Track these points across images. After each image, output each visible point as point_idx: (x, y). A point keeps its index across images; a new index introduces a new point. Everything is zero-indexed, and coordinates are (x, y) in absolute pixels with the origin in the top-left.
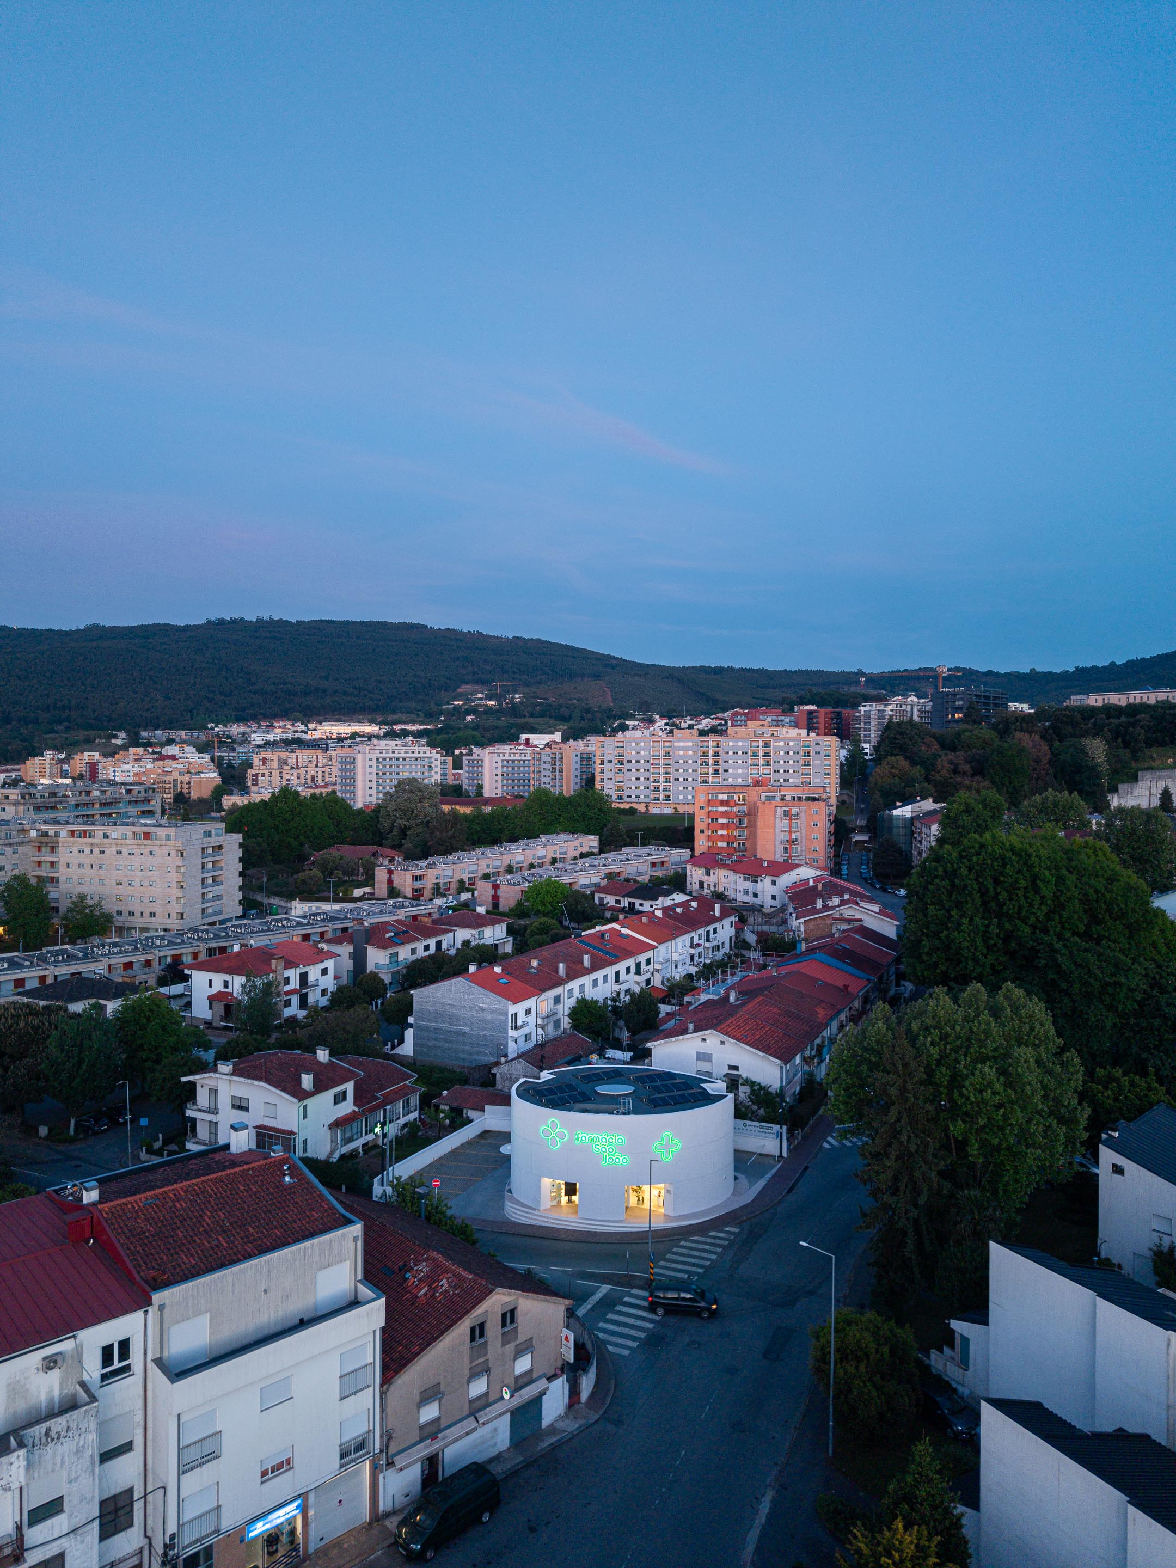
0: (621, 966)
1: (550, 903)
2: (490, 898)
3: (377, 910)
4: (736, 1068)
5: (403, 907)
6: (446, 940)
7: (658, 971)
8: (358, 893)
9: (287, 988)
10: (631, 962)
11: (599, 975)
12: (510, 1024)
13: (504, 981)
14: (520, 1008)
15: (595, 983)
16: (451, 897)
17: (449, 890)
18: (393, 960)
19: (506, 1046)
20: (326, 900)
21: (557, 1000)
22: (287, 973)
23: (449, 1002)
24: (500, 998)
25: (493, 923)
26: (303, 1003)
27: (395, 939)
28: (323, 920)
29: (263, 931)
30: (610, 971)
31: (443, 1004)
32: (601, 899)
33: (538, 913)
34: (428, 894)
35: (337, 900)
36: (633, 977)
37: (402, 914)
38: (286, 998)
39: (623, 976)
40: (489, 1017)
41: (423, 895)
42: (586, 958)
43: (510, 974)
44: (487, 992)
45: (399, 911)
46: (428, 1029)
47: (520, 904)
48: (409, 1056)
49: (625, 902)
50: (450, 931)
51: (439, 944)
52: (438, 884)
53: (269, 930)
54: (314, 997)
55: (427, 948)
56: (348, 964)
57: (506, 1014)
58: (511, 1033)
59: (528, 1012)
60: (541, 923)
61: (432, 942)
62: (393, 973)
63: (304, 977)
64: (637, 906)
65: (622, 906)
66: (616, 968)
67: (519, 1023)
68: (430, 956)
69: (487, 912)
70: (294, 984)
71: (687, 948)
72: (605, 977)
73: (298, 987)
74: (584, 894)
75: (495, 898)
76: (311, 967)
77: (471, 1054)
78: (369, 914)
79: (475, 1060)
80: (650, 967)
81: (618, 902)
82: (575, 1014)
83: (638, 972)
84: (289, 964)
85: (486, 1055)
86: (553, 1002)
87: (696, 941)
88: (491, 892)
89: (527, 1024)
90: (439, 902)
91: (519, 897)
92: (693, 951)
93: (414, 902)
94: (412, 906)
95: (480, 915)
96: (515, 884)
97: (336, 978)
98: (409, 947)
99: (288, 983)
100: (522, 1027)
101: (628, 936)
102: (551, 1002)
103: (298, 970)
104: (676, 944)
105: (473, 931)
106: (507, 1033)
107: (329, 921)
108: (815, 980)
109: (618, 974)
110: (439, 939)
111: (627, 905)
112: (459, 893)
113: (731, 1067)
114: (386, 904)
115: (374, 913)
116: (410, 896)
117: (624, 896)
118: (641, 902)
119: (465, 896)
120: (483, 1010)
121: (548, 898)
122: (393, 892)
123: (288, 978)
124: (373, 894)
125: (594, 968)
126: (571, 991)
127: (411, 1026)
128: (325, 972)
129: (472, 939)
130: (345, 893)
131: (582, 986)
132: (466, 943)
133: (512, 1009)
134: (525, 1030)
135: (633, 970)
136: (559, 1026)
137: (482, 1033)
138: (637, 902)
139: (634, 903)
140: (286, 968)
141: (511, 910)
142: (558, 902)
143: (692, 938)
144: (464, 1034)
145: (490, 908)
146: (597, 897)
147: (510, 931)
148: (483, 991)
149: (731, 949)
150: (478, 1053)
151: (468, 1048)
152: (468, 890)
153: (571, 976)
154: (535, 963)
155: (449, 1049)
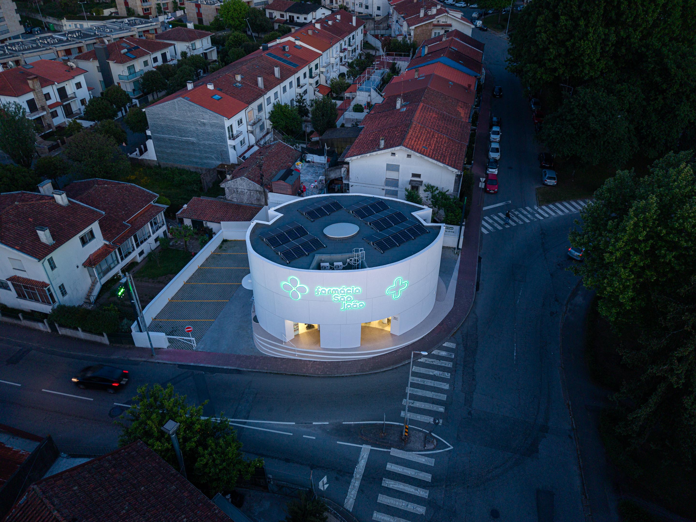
0: (300, 74)
1: (237, 18)
2: (196, 15)
3: (117, 28)
4: (419, 176)
5: (135, 24)
6: (169, 52)
7: (322, 72)
8: (107, 12)
9: (49, 103)
10: (306, 69)
11: (286, 83)
12: (228, 136)
13: (217, 97)
14: (234, 121)
15: (284, 88)
16: (170, 14)
17: (167, 9)
18: (132, 71)
19: (227, 152)
20: (82, 18)
21: (260, 108)
22: (46, 90)
23: (176, 118)
24: (217, 115)
25: (201, 36)
26: (68, 112)
27: (129, 54)
28: (77, 38)
29: (33, 48)
30: (293, 79)
31: (172, 120)
32: (271, 14)
33: (230, 26)
34: (154, 12)
35: (91, 18)
36: (308, 80)
37: (135, 31)
38: (51, 111)
39: (302, 81)
40: (210, 130)
41: (150, 13)
42: (277, 70)
43: (221, 90)
44: (205, 110)
45: (133, 28)
46: (163, 140)
47: (216, 19)
48: (154, 161)
49: (287, 16)
50: (171, 45)
51: (164, 56)
52: (158, 4)
53: (38, 47)
54: (76, 106)
55: (155, 60)
56: (98, 77)
57: (223, 127)
58: (230, 142)
59: (240, 122)
60: (235, 37)
61: (158, 55)
62: (134, 82)
63: (62, 92)
64: (295, 19)
65: (285, 19)
66: (297, 75)
67: (235, 132)
68: (158, 68)
69: (195, 26)
70: (55, 98)
71: (338, 52)
72: (291, 83)
73: (59, 100)
74: (259, 11)
75: (199, 14)
76: (67, 83)
77: (201, 158)
78: (111, 31)
79: (205, 163)
80: (318, 71)
81: (282, 16)
82: (273, 116)
83: (311, 77)
84: (45, 82)
85: (213, 159)
86: (257, 111)
87: (343, 47)
88: (195, 10)
89: (241, 133)
90: (162, 18)
91: (215, 14)
92: (342, 55)
93: (143, 20)
94: (142, 23)
95: (190, 30)
96: (211, 4)
97: (89, 89)
98: (141, 60)
99: (50, 98)
100: (238, 136)
101: (301, 46)
102: (256, 112)
103: (54, 87)
104: (332, 50)
105: (187, 44)
106: (226, 142)
107: (82, 38)
108: (447, 81)
109: (298, 79)
110: (163, 51)
111: (288, 18)
112: (175, 11)
113: (414, 175)
114: (122, 22)
115: (115, 30)
116: (142, 14)
117: (286, 12)
118: (298, 15)
119: (179, 13)
120: (204, 124)
121: (235, 15)
122: (130, 12)
123: (48, 94)
124: (117, 13)
125: (283, 78)
126: (269, 99)
127: (149, 137)
128: (79, 86)
129: (187, 51)
130: (98, 12)
131: (276, 94)
132: (184, 54)
133: (227, 123)
134: (241, 138)
135: (308, 75)
136: (264, 128)
137: (207, 142)
138: (295, 16)
139: (293, 17)
140: (42, 86)
141: (211, 24)
142: (243, 18)
143: (341, 45)
144: (193, 143)
145: (197, 23)
146: (268, 11)
147: (214, 42)
148: (201, 108)
149: (361, 50)
150: (207, 158)
151: (198, 154)
152: (181, 9)
153: (268, 87)
154: (239, 78)
155: (184, 155)
